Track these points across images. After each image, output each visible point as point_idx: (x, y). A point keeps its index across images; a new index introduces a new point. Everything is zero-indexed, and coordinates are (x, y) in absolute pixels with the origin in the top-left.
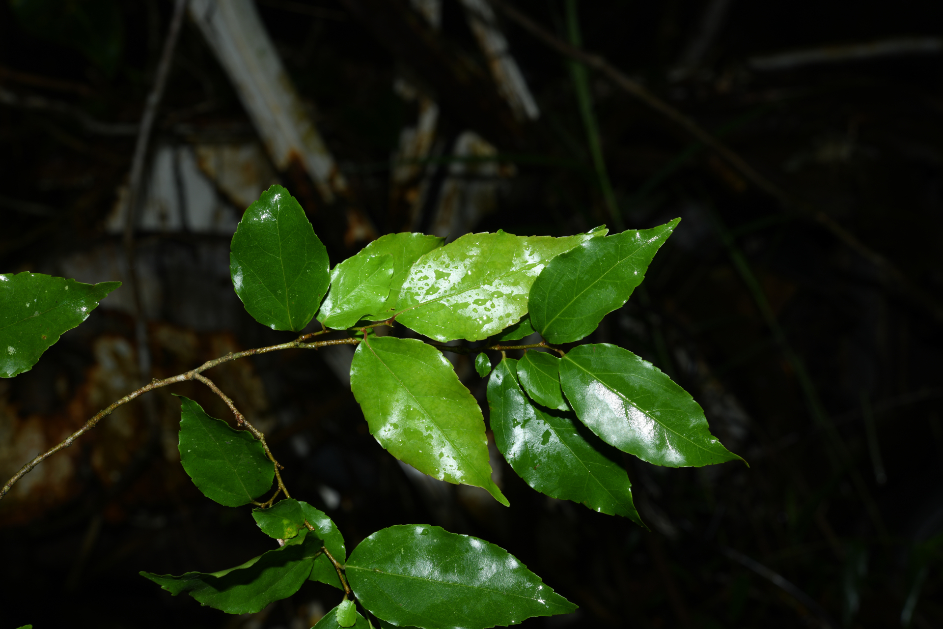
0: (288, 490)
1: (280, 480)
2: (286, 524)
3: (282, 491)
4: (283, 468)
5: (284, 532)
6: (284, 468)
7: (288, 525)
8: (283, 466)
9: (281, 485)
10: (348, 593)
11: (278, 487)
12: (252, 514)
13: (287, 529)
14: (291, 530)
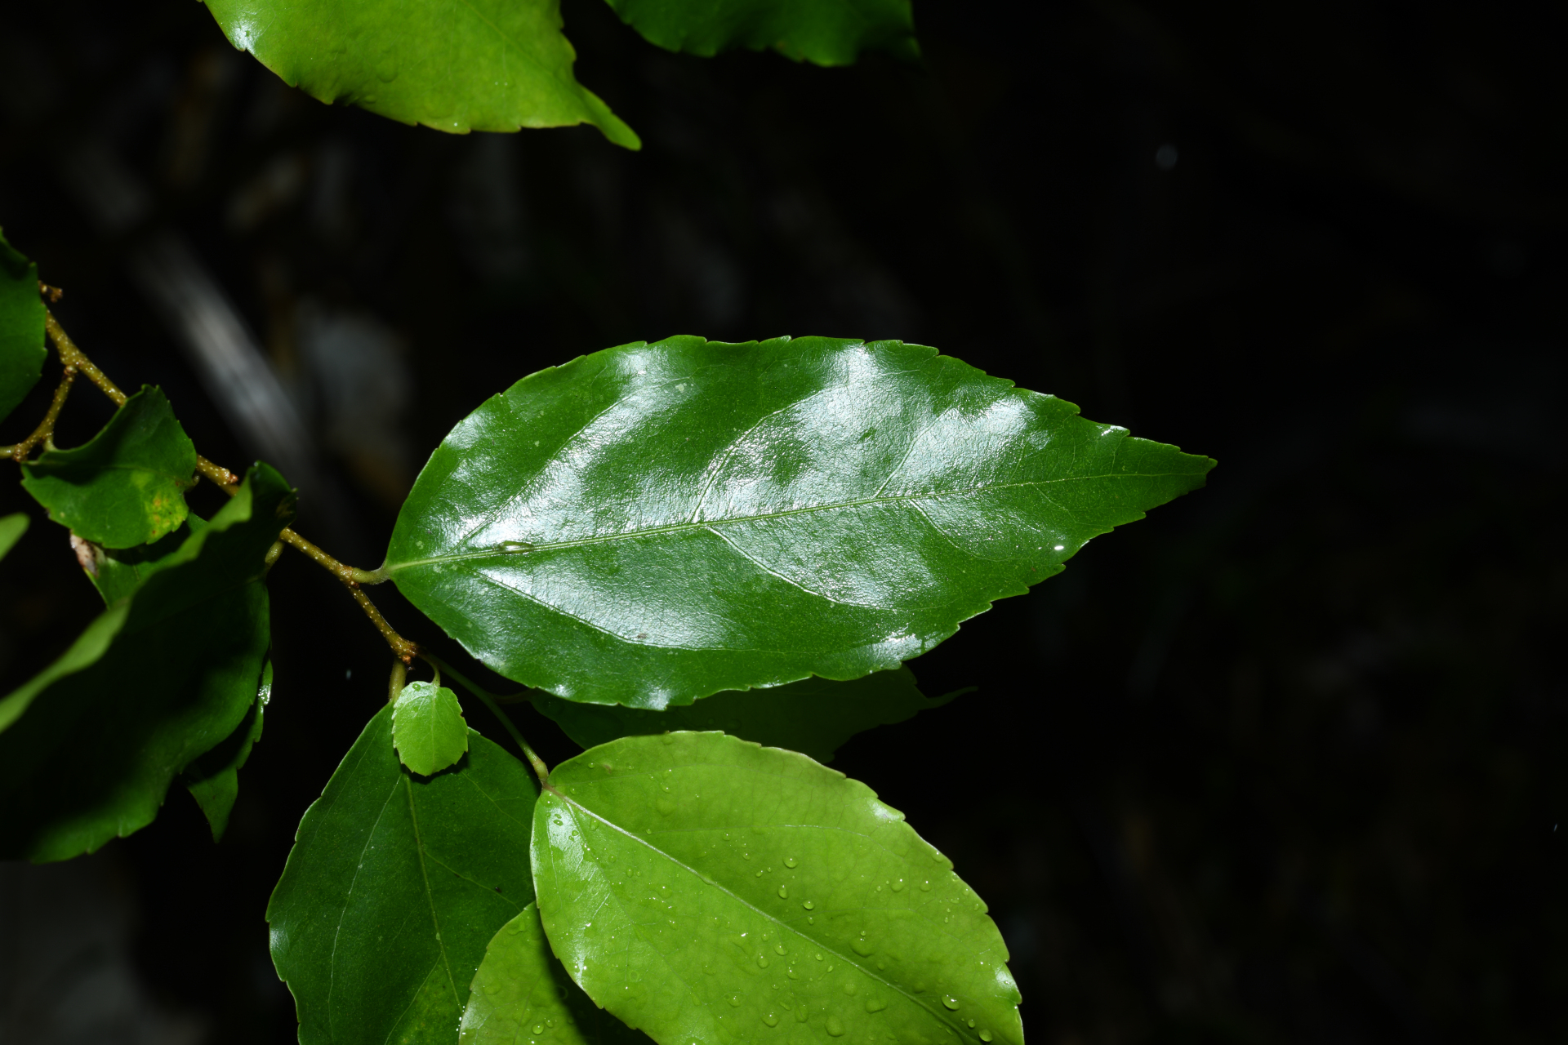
0: (101, 367)
1: (62, 339)
2: (146, 487)
3: (81, 375)
4: (59, 292)
5: (145, 516)
6: (64, 292)
7: (151, 491)
8: (58, 286)
9: (72, 358)
10: (407, 658)
11: (64, 366)
12: (24, 483)
13: (151, 502)
14: (165, 503)
